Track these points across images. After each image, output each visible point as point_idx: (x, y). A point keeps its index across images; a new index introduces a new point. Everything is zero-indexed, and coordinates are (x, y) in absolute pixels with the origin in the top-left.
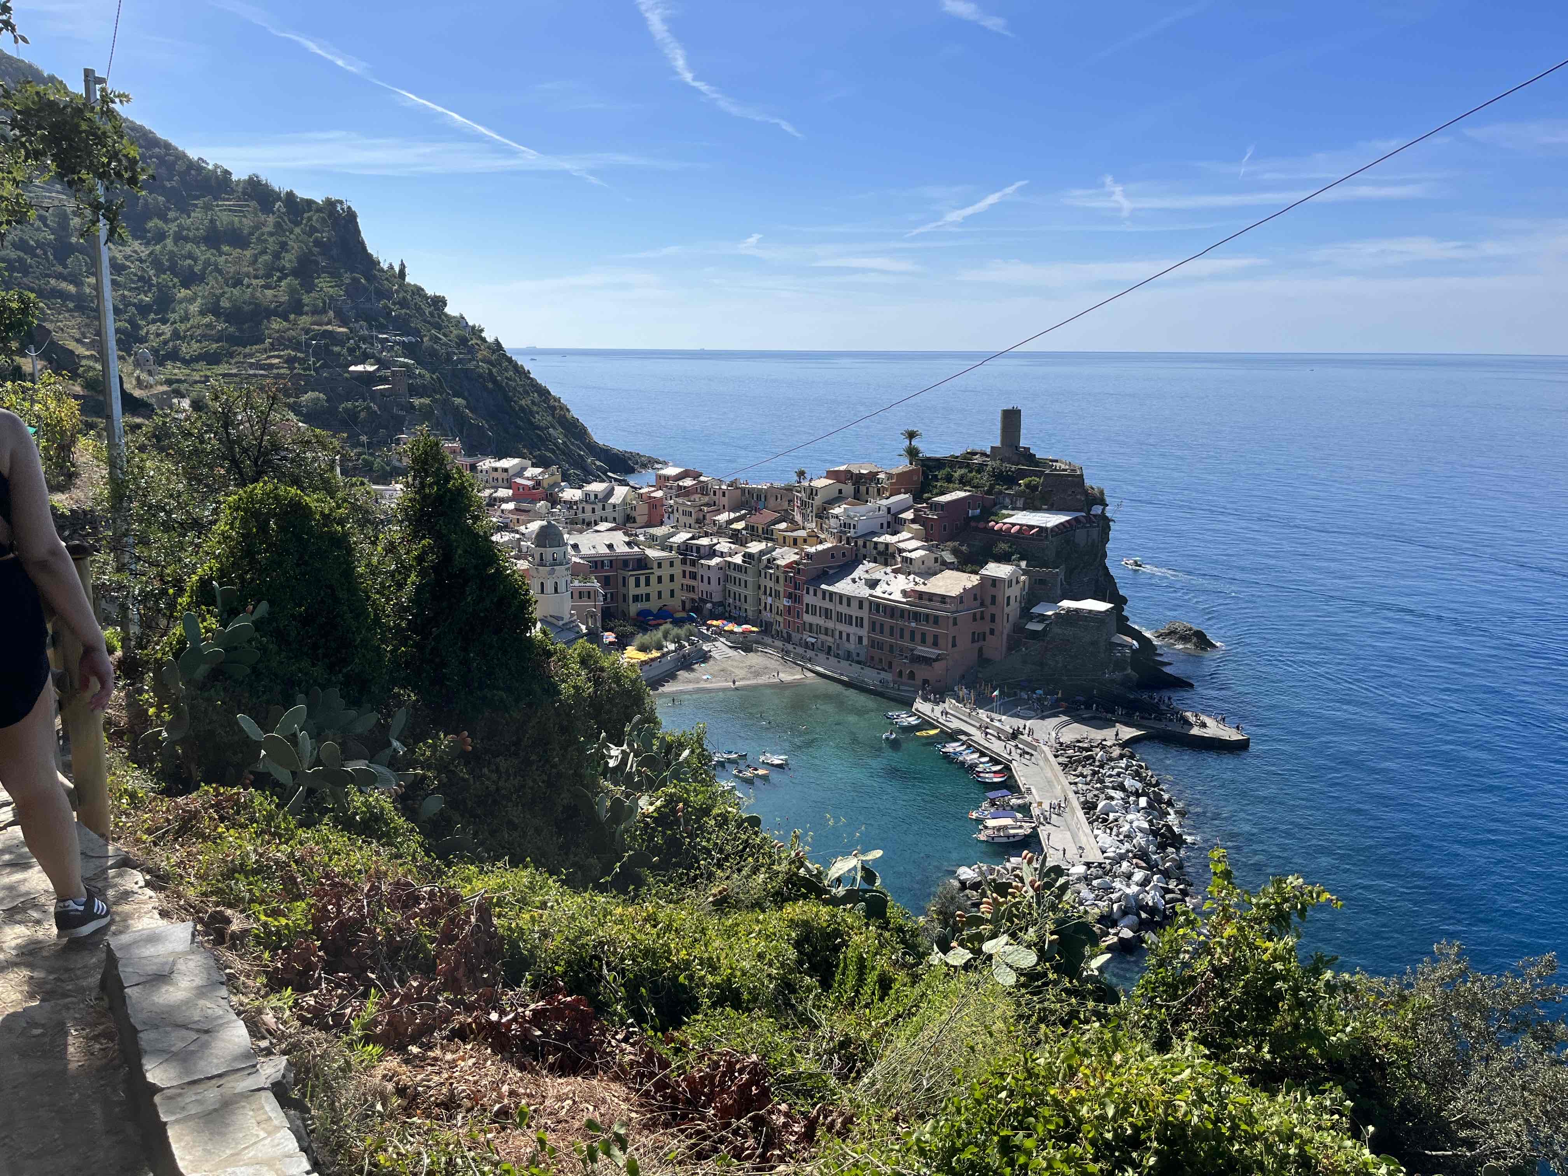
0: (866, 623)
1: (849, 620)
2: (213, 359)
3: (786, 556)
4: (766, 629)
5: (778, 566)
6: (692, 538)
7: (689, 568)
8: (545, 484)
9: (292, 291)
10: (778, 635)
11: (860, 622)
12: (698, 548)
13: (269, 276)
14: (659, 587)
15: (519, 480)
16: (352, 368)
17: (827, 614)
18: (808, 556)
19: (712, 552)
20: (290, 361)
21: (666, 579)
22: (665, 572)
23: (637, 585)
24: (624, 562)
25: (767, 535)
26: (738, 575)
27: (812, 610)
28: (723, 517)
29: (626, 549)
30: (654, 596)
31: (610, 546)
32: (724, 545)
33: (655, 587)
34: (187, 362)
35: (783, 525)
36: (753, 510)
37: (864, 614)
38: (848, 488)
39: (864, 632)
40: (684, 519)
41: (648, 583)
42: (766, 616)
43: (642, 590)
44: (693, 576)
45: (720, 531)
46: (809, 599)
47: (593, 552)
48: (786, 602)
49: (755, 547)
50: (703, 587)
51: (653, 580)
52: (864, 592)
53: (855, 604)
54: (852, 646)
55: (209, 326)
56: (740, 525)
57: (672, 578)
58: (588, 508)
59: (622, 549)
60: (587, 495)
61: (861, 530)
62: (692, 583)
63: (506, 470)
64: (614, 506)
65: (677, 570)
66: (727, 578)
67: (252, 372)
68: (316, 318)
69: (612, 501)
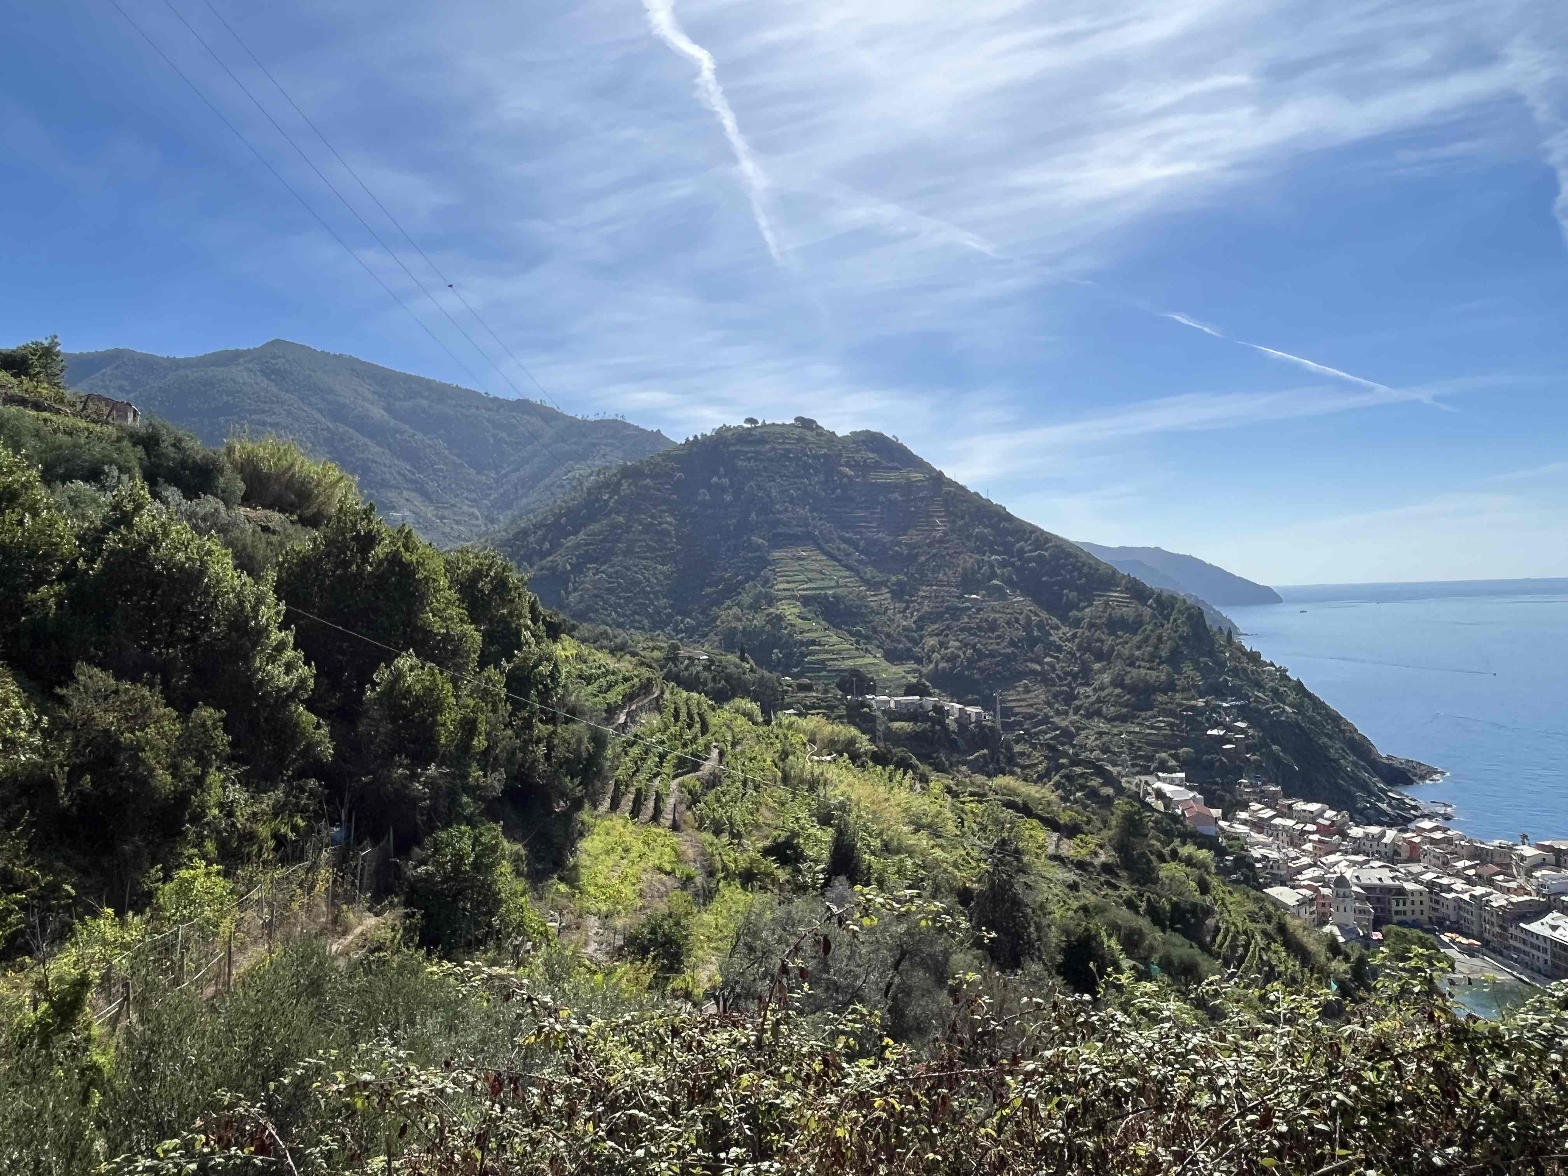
0: (1549, 952)
1: (1538, 948)
2: (1123, 719)
3: (1498, 900)
4: (1486, 943)
5: (1492, 907)
6: (1438, 877)
7: (1434, 897)
8: (1338, 824)
9: (1169, 675)
10: (1494, 950)
11: (1545, 951)
12: (1440, 885)
13: (1151, 661)
14: (1413, 908)
15: (1320, 820)
16: (1209, 732)
17: (1524, 942)
18: (1511, 903)
19: (1449, 889)
20: (1171, 725)
21: (1417, 903)
22: (1417, 899)
23: (1398, 905)
24: (1388, 890)
25: (1490, 882)
26: (1468, 907)
27: (1515, 938)
28: (1460, 864)
29: (1391, 882)
30: (1409, 913)
31: (1380, 879)
32: (1459, 885)
33: (1409, 907)
34: (1109, 720)
35: (1501, 878)
36: (1483, 863)
37: (1548, 946)
38: (1551, 857)
39: (1548, 957)
40: (1434, 861)
41: (1404, 904)
42: (1486, 935)
43: (1401, 908)
44: (1437, 902)
45: (1458, 874)
46: (1512, 930)
47: (1368, 882)
48: (1498, 930)
49: (1479, 891)
50: (1444, 910)
51: (1409, 902)
52: (1548, 932)
53: (1541, 939)
54: (1541, 964)
55: (1119, 696)
56: (1472, 872)
57: (1421, 903)
58: (1368, 843)
59: (1388, 882)
60: (1367, 835)
61: (1553, 890)
62: (1437, 906)
63: (1312, 812)
64: (1386, 845)
65: (1425, 899)
66: (1460, 908)
67: (1148, 731)
68: (1185, 695)
69: (1385, 841)
